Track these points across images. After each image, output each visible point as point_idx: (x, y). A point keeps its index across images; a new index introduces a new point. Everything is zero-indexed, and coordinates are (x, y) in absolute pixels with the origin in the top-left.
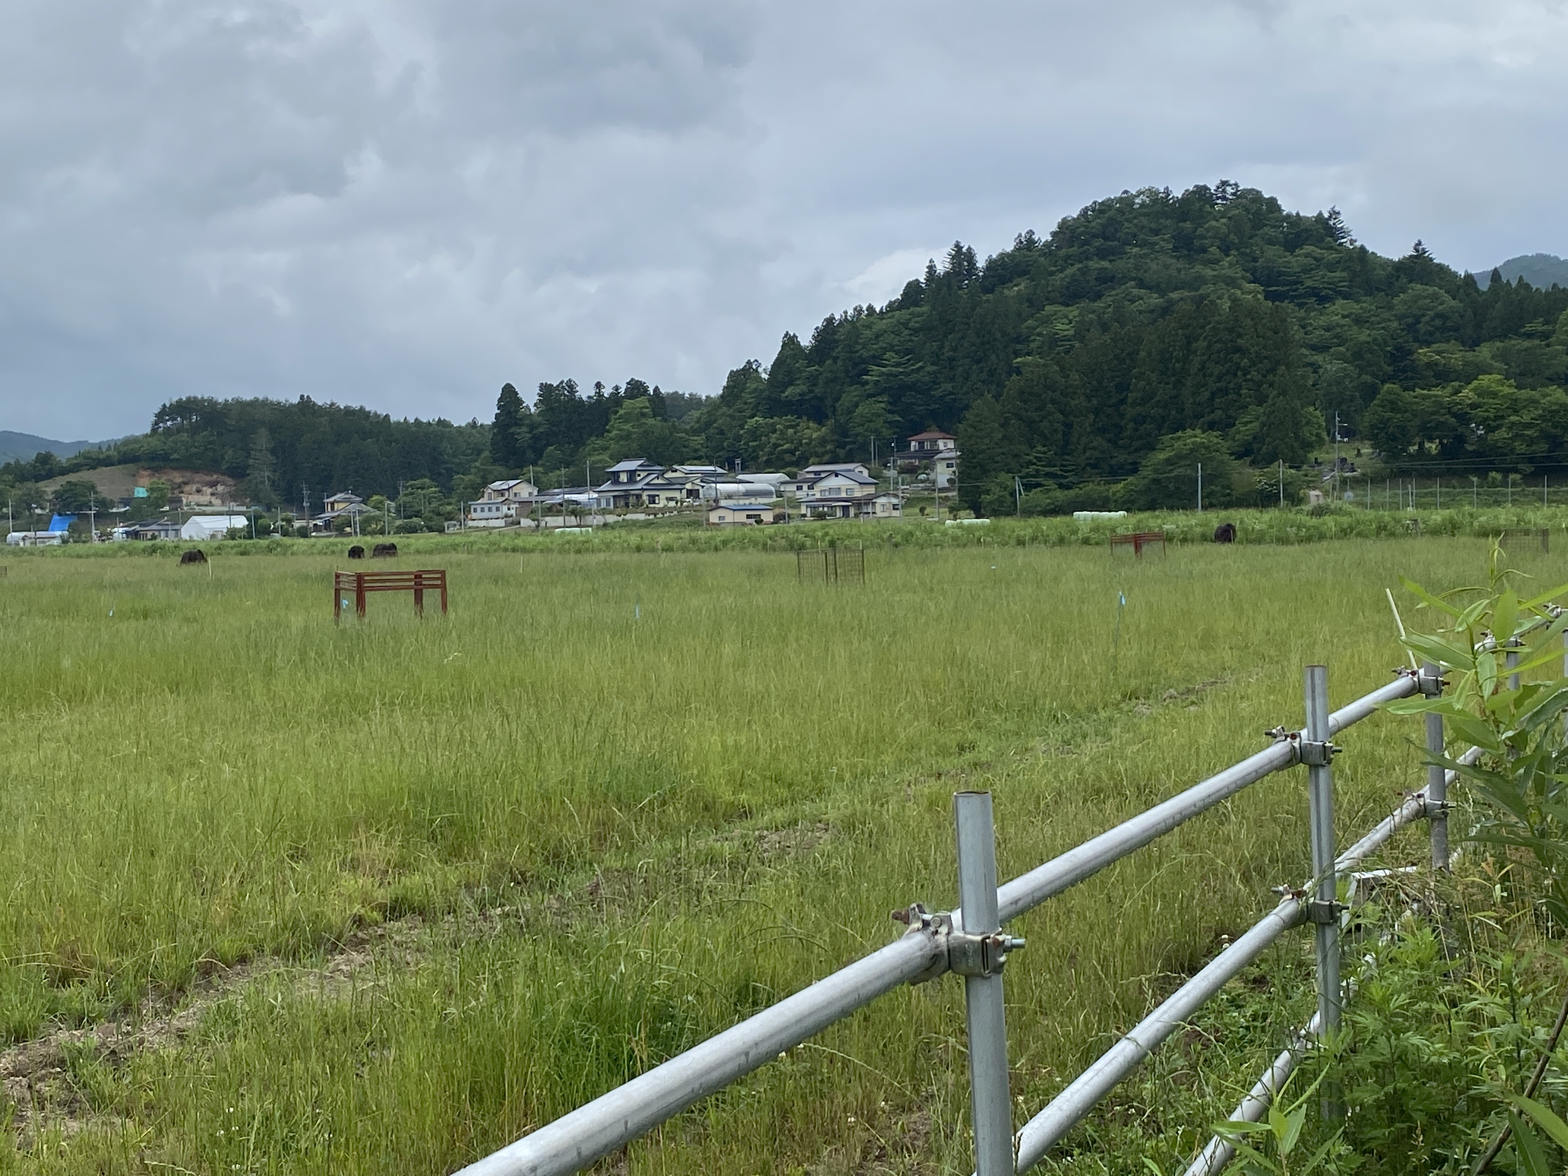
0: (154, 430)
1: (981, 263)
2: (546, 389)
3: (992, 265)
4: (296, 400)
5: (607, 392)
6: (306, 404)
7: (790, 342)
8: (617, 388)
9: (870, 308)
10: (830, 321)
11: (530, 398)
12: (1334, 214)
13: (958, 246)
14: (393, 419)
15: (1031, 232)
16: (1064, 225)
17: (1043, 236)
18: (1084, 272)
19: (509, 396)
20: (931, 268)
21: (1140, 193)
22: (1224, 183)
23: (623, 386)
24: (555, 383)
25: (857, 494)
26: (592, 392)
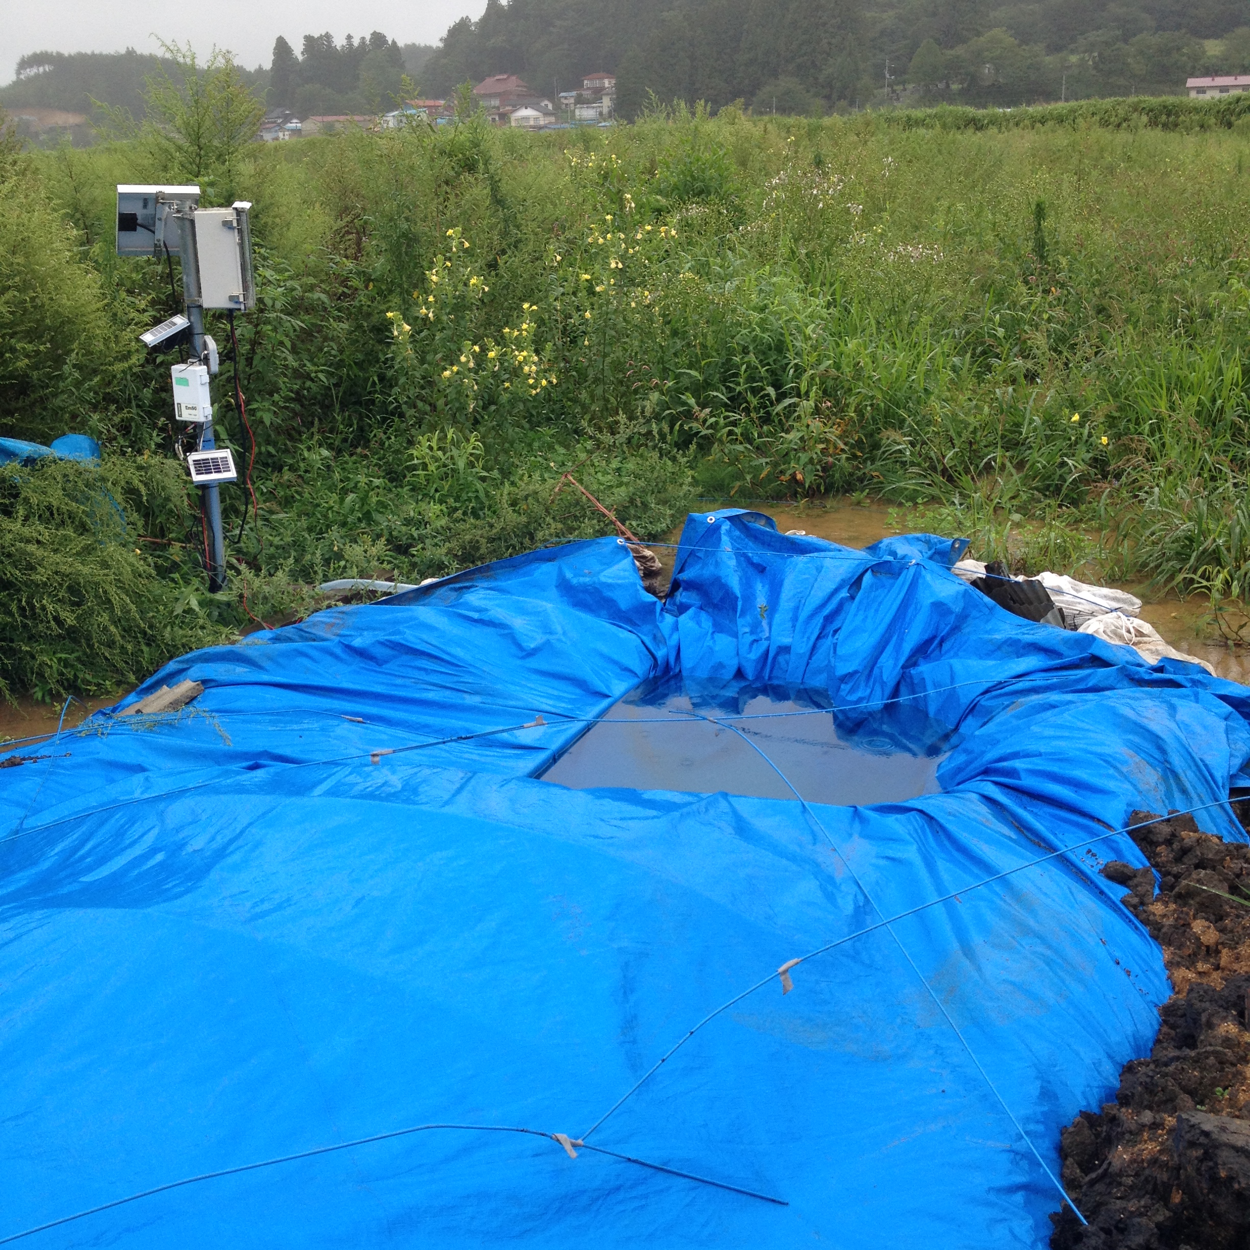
2: (309, 39)
4: (123, 51)
5: (356, 42)
6: (130, 53)
8: (363, 38)
11: (298, 48)
19: (282, 48)
23: (368, 37)
24: (316, 35)
25: (542, 123)
26: (344, 42)
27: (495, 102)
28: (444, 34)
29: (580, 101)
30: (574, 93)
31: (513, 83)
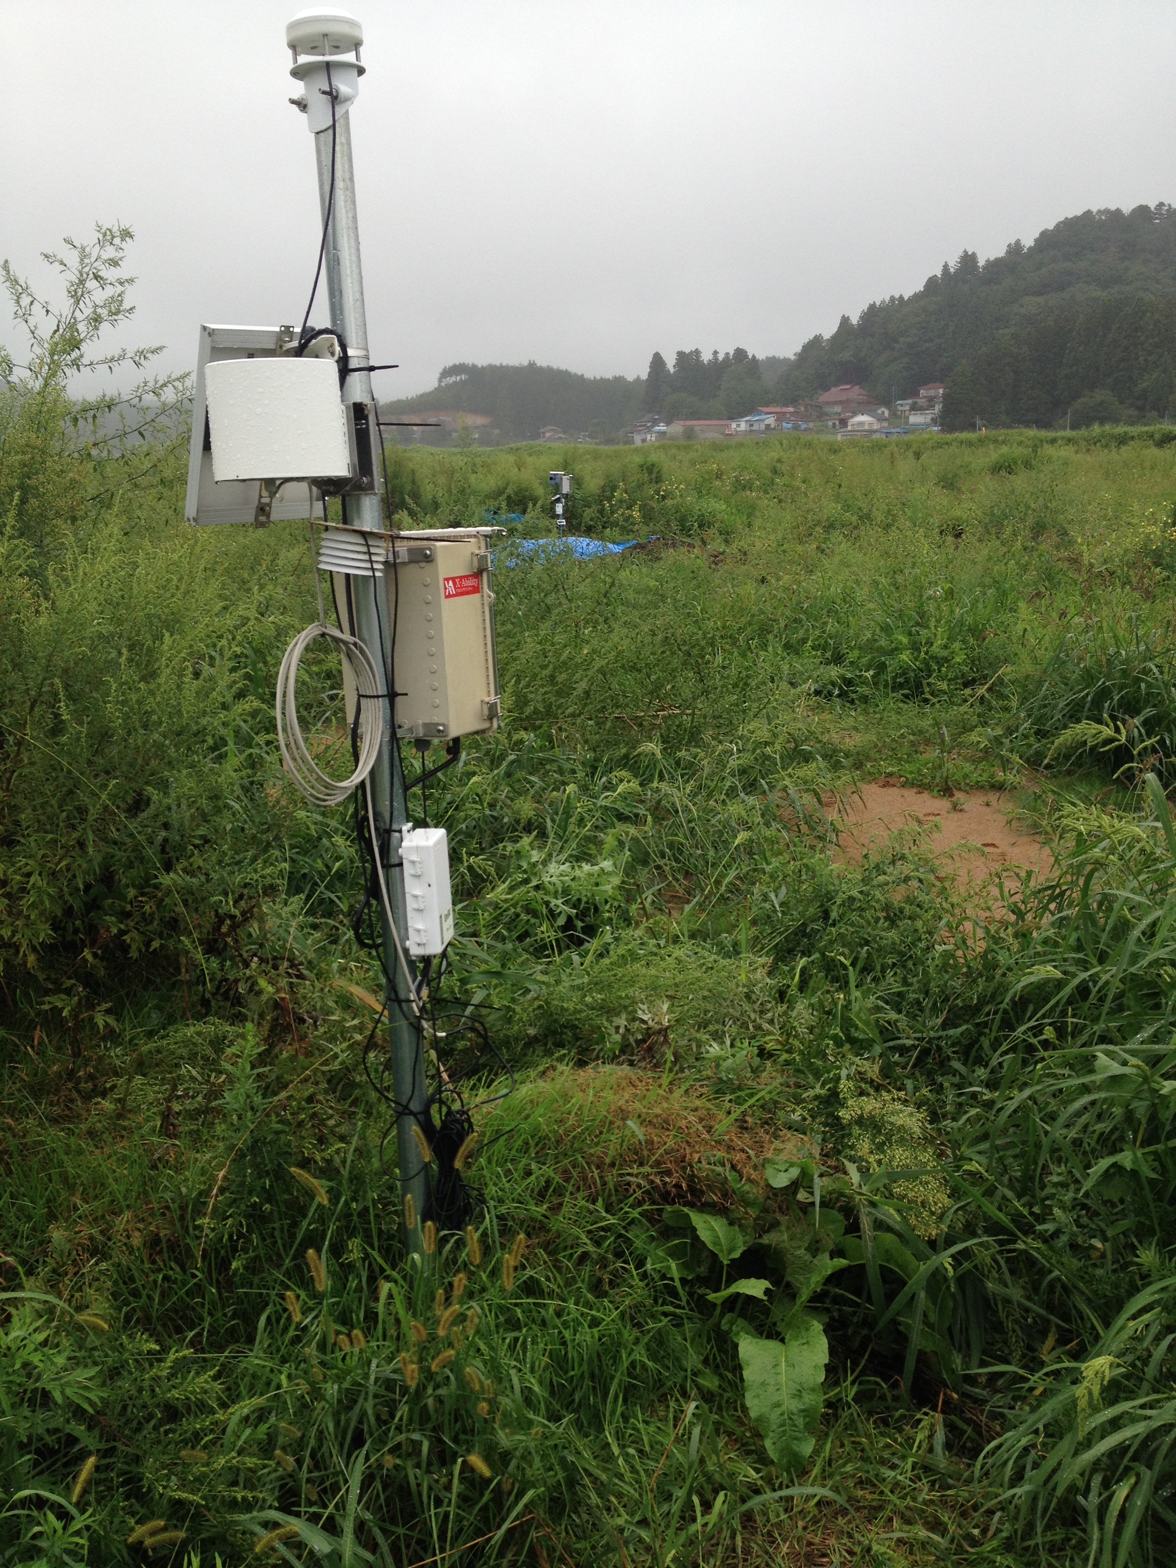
1: (981, 263)
2: (681, 354)
3: (989, 263)
5: (721, 357)
6: (532, 365)
7: (845, 320)
8: (727, 354)
9: (901, 297)
10: (872, 307)
11: (670, 362)
13: (965, 251)
15: (1018, 242)
16: (1044, 234)
17: (1028, 242)
19: (657, 361)
22: (1162, 204)
23: (732, 353)
24: (687, 351)
25: (875, 427)
26: (711, 357)
27: (838, 409)
28: (799, 349)
29: (914, 408)
30: (910, 401)
31: (855, 392)
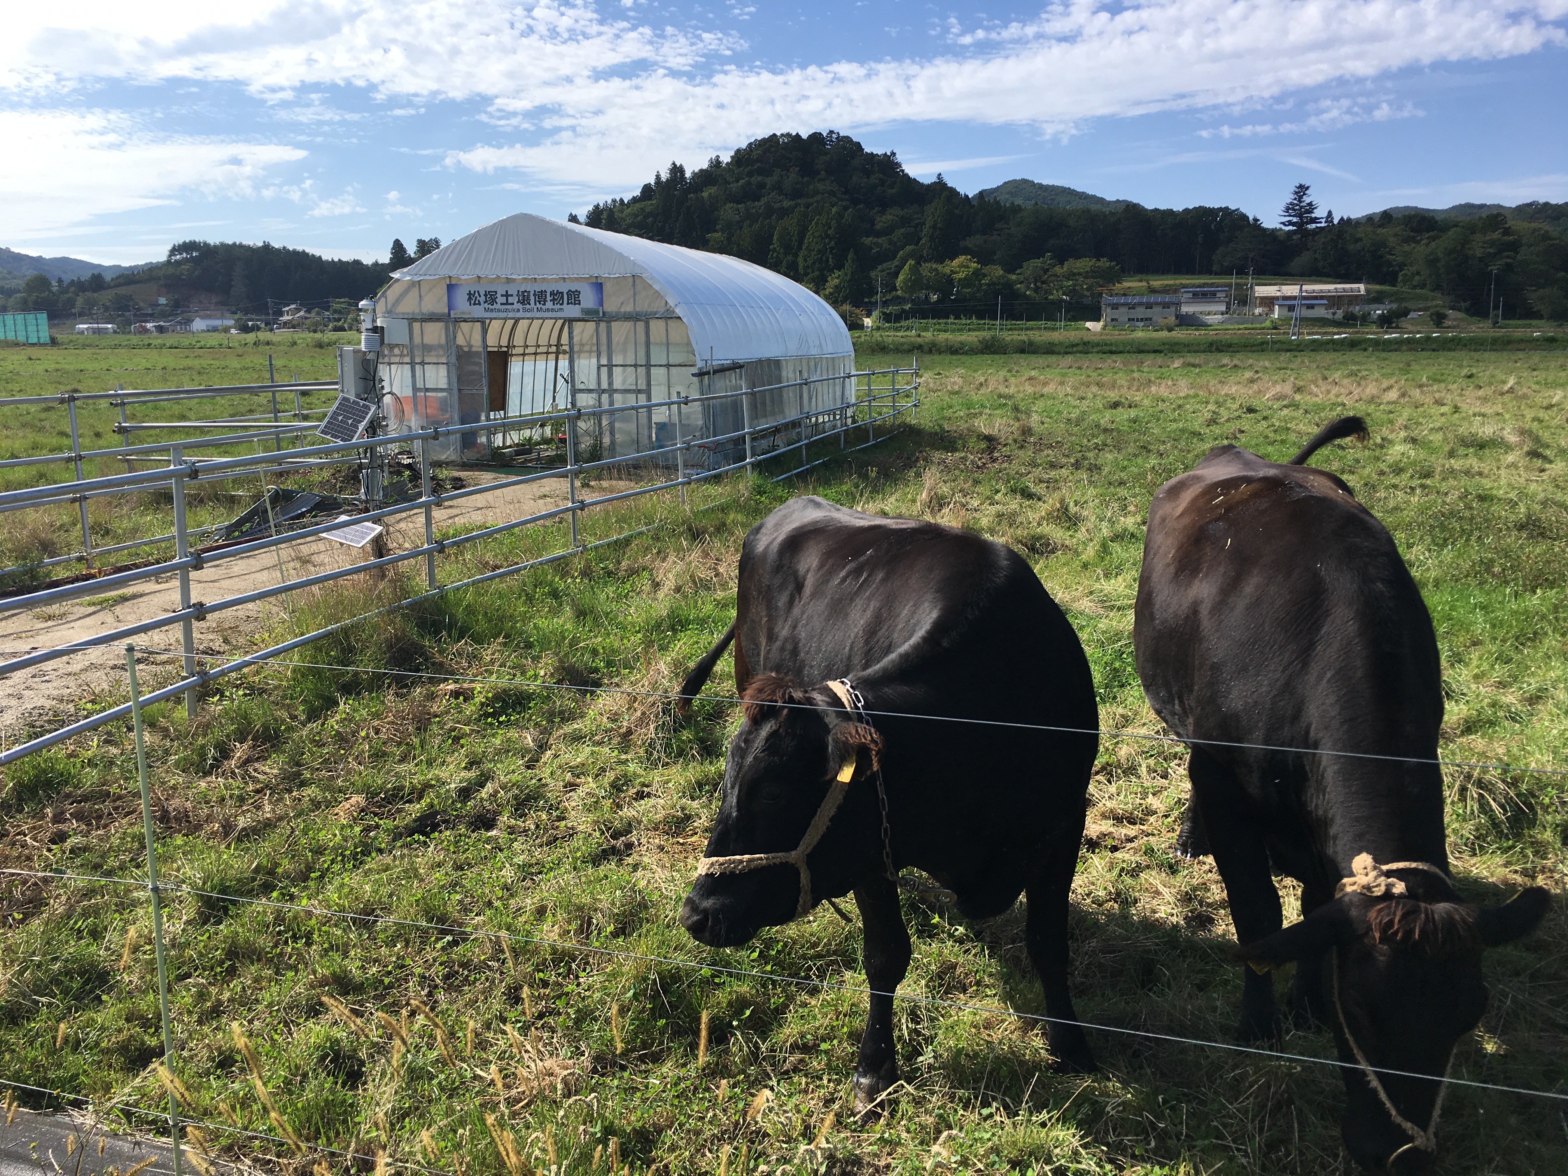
0: (169, 262)
1: (688, 175)
2: (420, 241)
3: (694, 174)
4: (260, 244)
6: (267, 247)
9: (622, 200)
10: (597, 207)
12: (893, 154)
13: (674, 164)
14: (324, 258)
15: (718, 157)
16: (738, 151)
17: (726, 158)
18: (749, 183)
19: (398, 247)
20: (658, 177)
21: (782, 135)
22: (831, 132)
24: (427, 239)
